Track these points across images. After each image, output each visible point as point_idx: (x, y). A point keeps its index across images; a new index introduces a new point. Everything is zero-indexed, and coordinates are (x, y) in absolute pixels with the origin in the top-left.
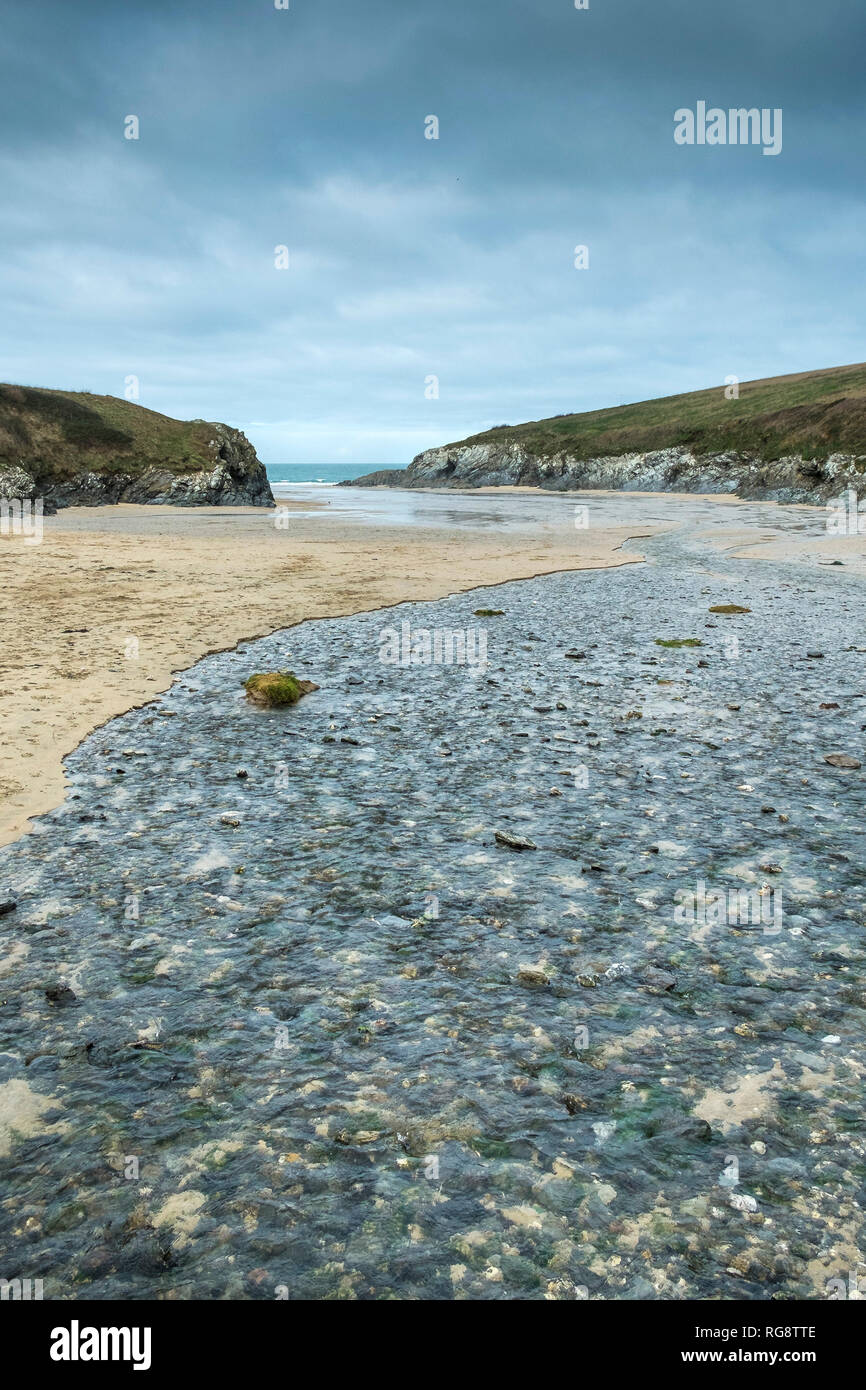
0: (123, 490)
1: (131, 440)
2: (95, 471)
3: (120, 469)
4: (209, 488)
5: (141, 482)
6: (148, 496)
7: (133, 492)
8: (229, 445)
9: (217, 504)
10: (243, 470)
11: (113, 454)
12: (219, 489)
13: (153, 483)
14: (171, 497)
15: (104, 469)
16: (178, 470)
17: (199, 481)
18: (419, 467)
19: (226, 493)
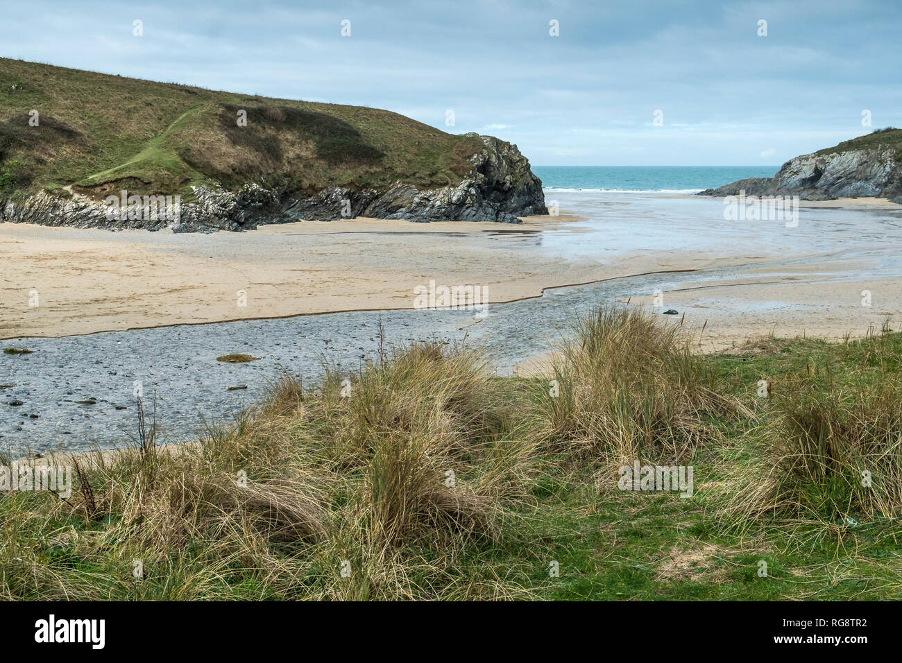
0: (368, 204)
1: (383, 155)
2: (341, 186)
3: (368, 184)
4: (450, 203)
5: (387, 197)
6: (390, 211)
7: (376, 207)
8: (494, 159)
9: (456, 219)
10: (508, 184)
11: (362, 169)
12: (461, 204)
13: (396, 198)
14: (411, 212)
15: (351, 184)
16: (423, 185)
17: (440, 197)
18: (786, 175)
19: (467, 208)
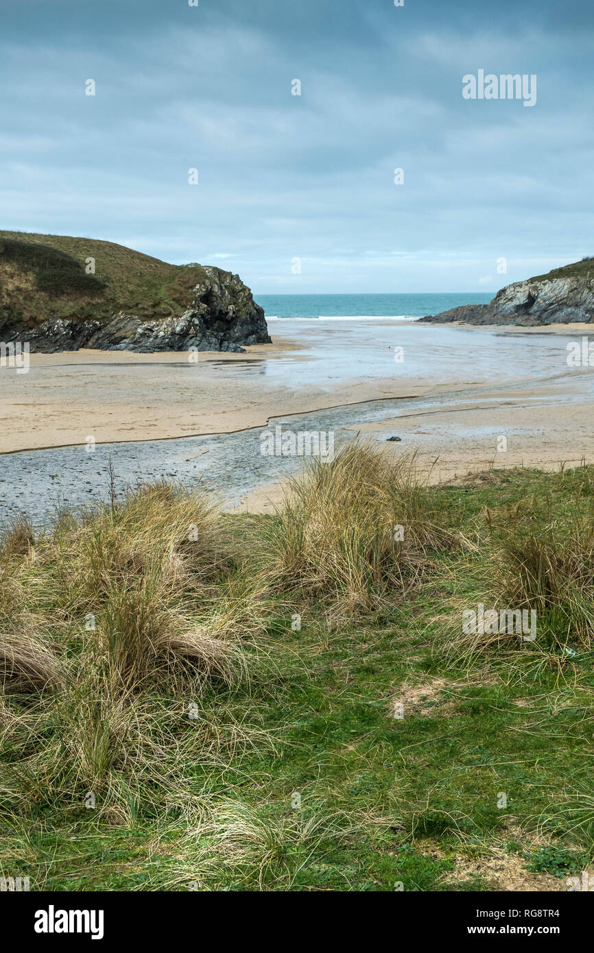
0: (91, 335)
1: (105, 287)
2: (63, 318)
3: (91, 315)
4: (173, 334)
5: (110, 329)
6: (113, 342)
7: (98, 339)
8: (216, 289)
9: (180, 349)
10: (231, 314)
11: (84, 301)
12: (184, 334)
13: (120, 329)
14: (135, 343)
15: (73, 316)
16: (146, 316)
17: (163, 328)
18: (502, 301)
19: (191, 338)
